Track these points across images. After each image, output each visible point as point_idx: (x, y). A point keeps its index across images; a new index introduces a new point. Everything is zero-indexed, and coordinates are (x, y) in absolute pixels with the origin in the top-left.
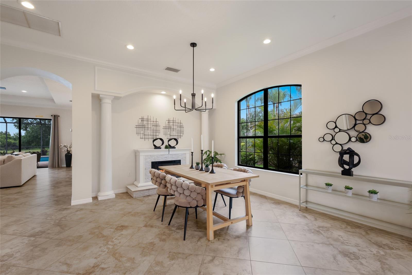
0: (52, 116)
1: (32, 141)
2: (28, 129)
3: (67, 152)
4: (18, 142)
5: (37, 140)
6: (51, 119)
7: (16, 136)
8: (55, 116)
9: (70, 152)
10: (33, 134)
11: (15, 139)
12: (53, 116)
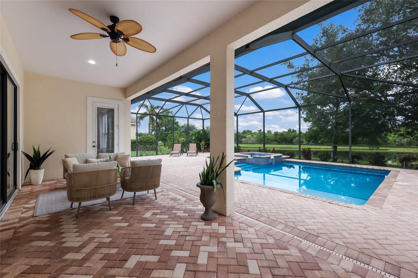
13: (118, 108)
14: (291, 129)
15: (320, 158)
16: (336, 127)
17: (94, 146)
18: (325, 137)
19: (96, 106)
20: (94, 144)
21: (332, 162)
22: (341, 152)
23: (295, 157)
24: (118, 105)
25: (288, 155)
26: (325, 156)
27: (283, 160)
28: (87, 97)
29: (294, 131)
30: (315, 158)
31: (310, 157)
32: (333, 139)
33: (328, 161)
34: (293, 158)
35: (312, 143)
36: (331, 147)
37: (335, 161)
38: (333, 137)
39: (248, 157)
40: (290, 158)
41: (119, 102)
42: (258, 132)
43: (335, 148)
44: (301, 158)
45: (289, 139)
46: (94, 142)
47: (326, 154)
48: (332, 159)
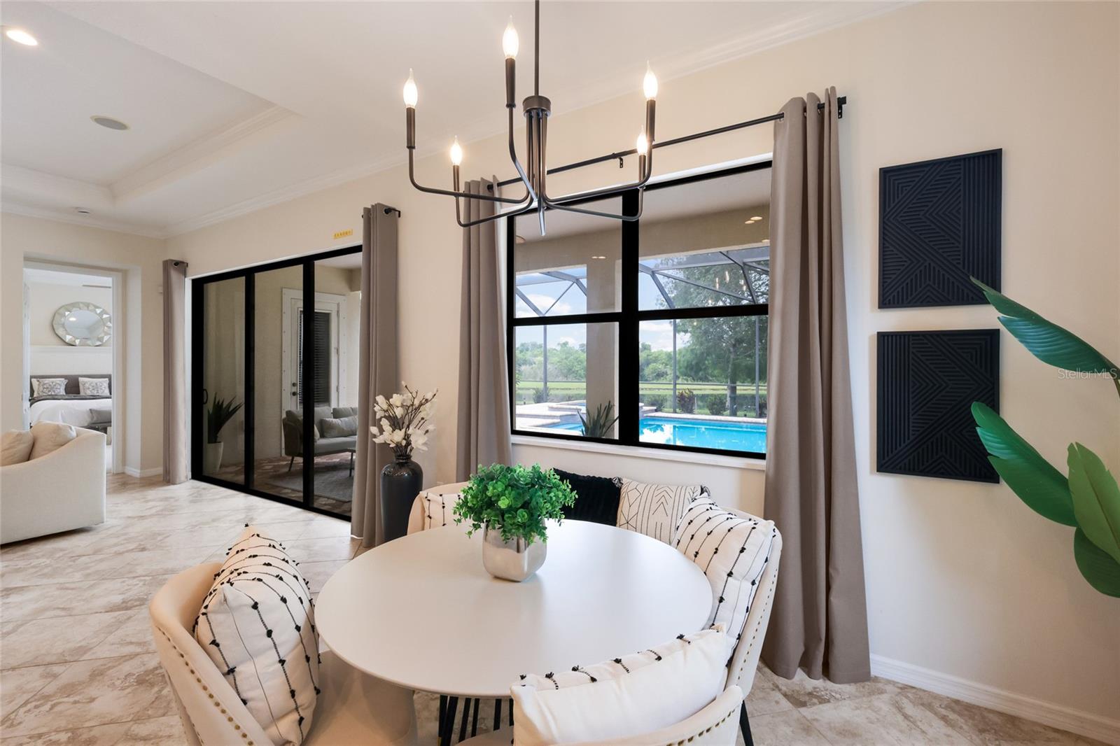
13: (338, 312)
15: (710, 410)
16: (734, 346)
17: (294, 394)
18: (715, 365)
19: (298, 308)
20: (294, 389)
21: (731, 415)
22: (744, 397)
23: (665, 409)
24: (338, 304)
25: (653, 405)
26: (716, 406)
27: (645, 415)
28: (284, 289)
30: (700, 411)
31: (692, 407)
32: (730, 370)
33: (723, 415)
34: (661, 411)
36: (725, 387)
37: (734, 414)
38: (730, 366)
39: (581, 410)
40: (656, 411)
41: (340, 299)
42: (559, 348)
43: (733, 389)
44: (677, 410)
46: (294, 385)
47: (719, 401)
48: (728, 411)
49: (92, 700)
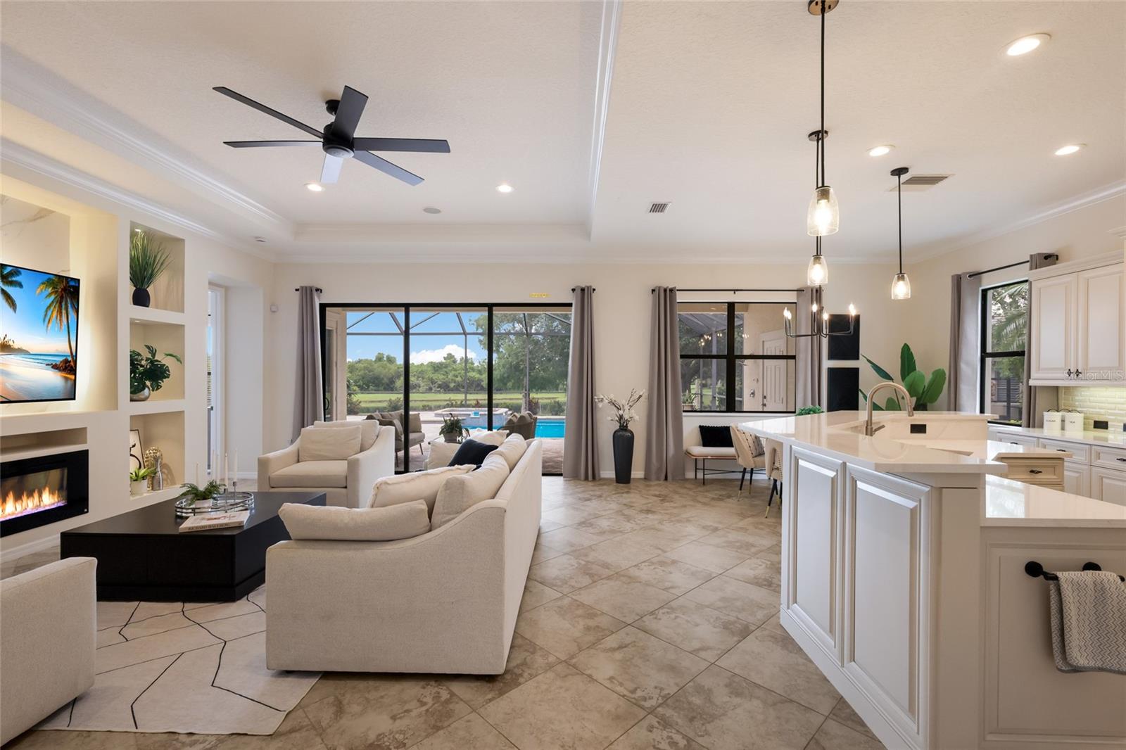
0: (573, 290)
1: (508, 377)
2: (501, 350)
3: (617, 426)
4: (485, 376)
5: (517, 373)
6: (570, 305)
7: (482, 365)
8: (583, 290)
9: (627, 426)
10: (510, 359)
11: (480, 372)
12: (579, 291)
14: (383, 354)
29: (391, 360)
35: (438, 388)
36: (520, 396)
45: (385, 379)
49: (608, 526)
